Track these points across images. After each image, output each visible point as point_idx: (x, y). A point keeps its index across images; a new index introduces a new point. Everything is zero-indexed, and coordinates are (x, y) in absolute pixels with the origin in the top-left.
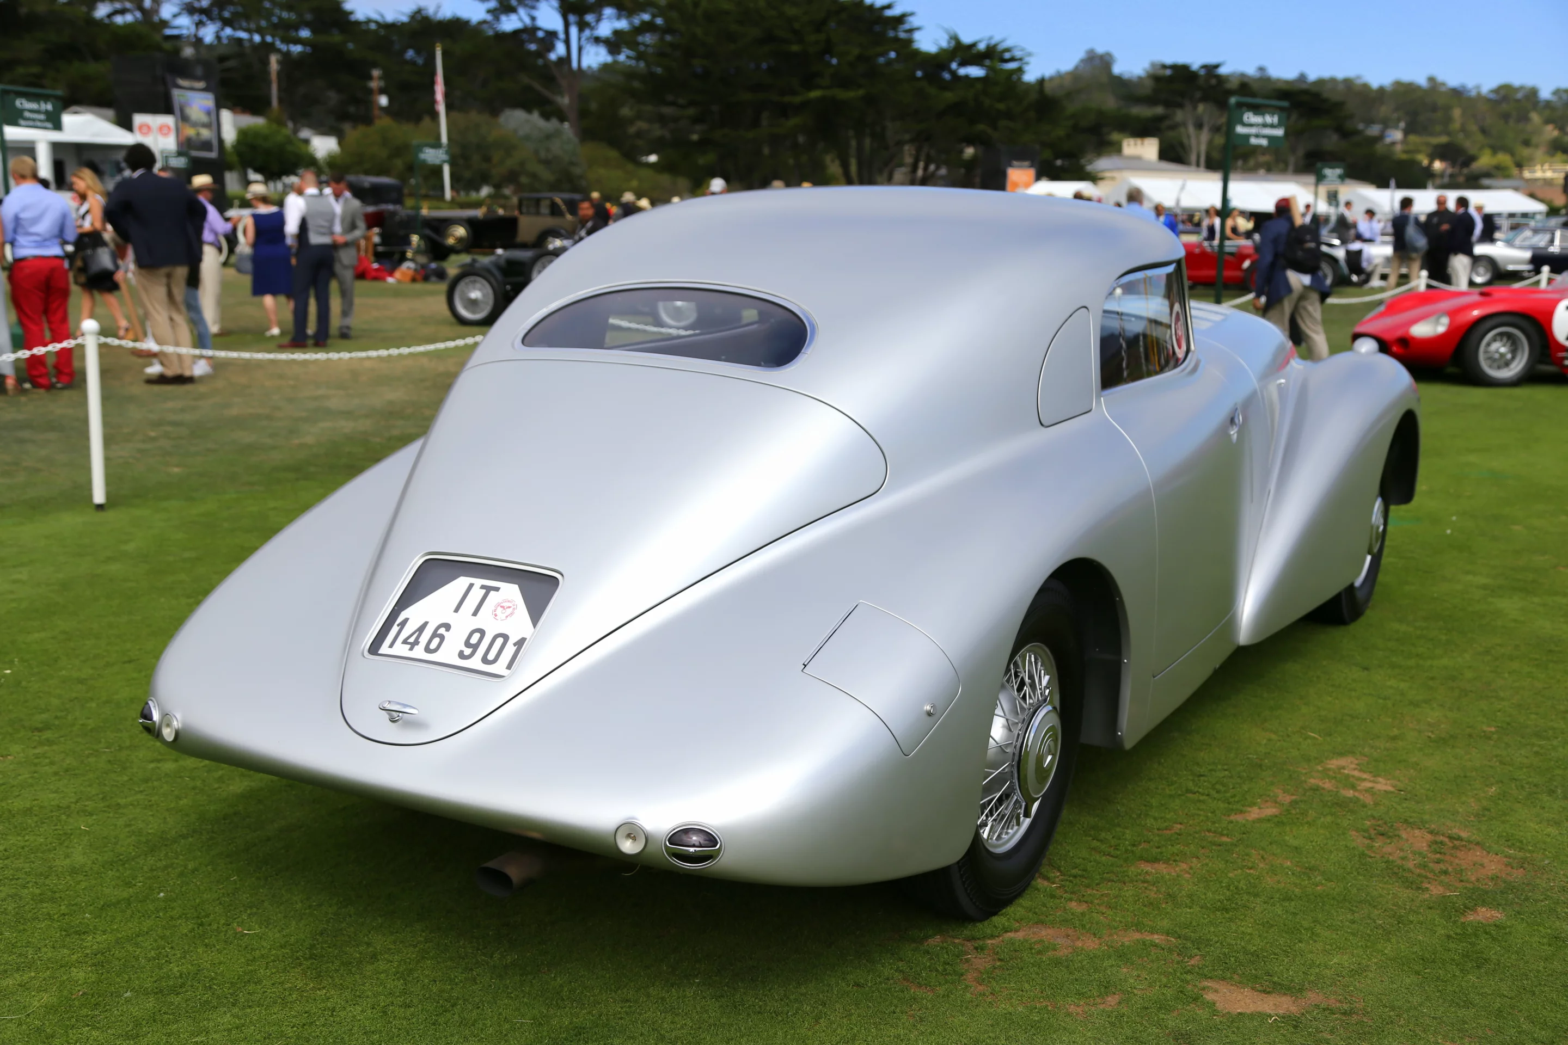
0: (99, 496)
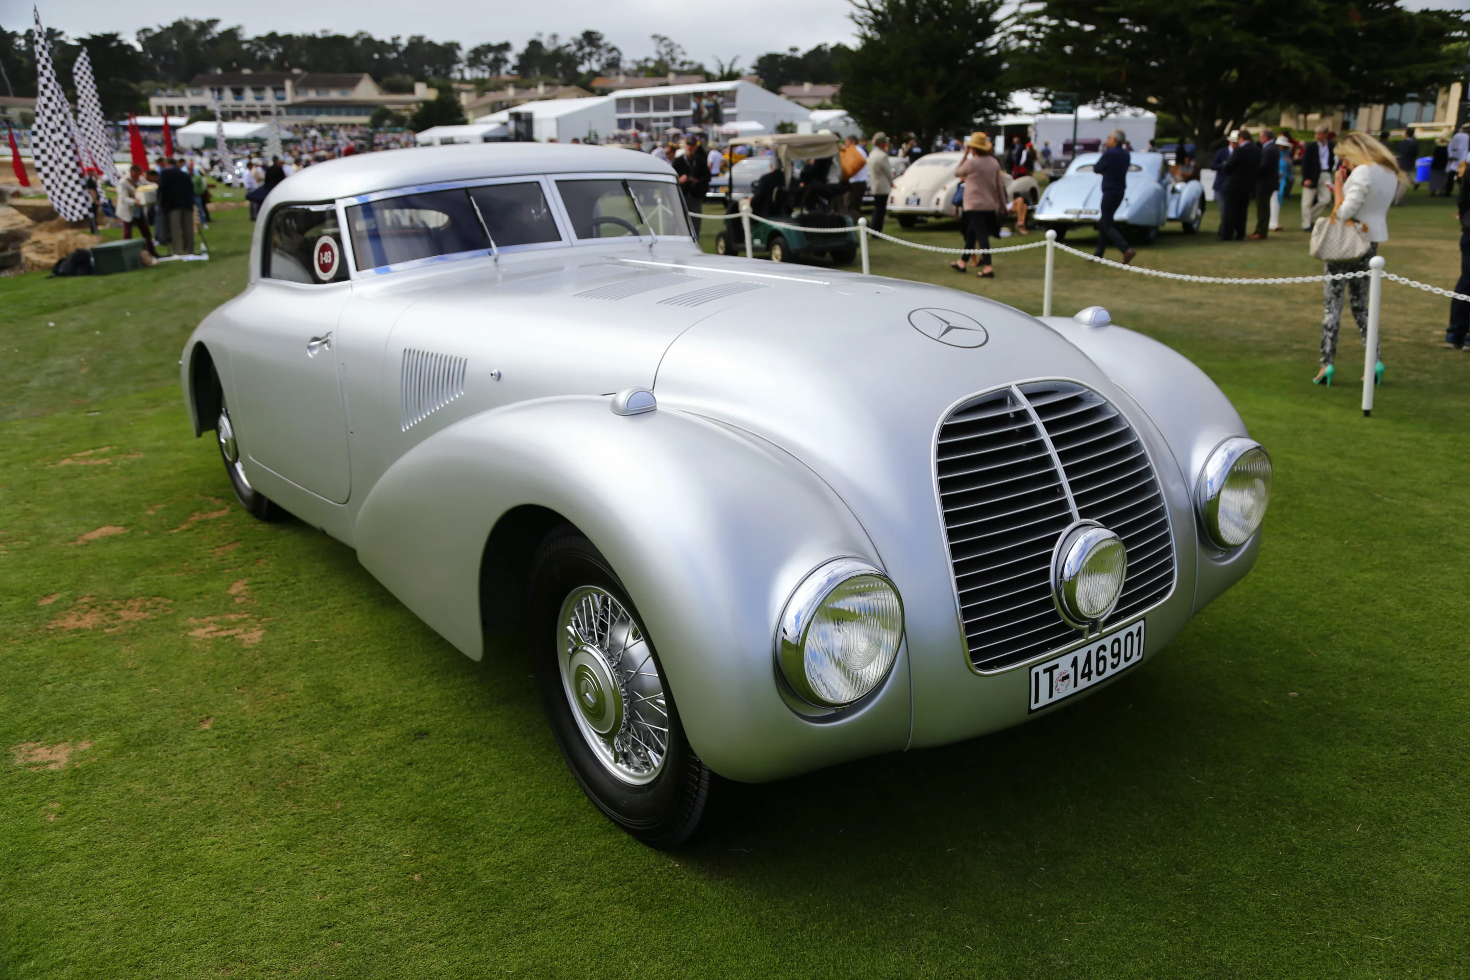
0: (1366, 404)
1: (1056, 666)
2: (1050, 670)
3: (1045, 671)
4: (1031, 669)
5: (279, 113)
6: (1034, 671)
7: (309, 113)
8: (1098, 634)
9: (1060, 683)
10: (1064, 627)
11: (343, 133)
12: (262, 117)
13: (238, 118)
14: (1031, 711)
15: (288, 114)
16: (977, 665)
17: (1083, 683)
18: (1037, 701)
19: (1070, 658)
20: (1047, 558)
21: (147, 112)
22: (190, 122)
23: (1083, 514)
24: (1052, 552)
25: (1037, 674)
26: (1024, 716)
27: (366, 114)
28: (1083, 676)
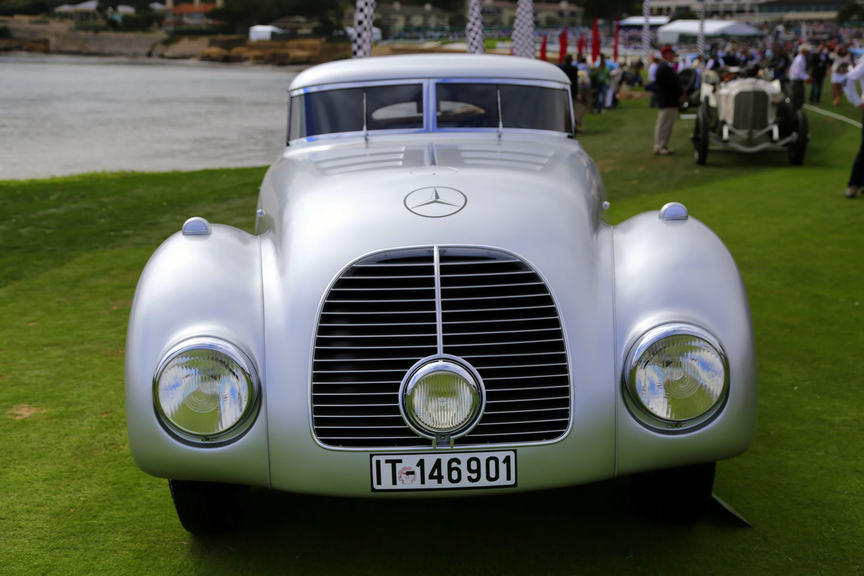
1: (400, 461)
2: (394, 463)
3: (387, 461)
4: (372, 456)
5: (752, 11)
6: (375, 459)
7: (779, 10)
8: (449, 448)
9: (404, 477)
10: (408, 432)
11: (804, 28)
12: (736, 15)
13: (715, 16)
14: (373, 490)
15: (761, 11)
16: (320, 439)
17: (431, 484)
18: (379, 483)
19: (417, 458)
20: (401, 376)
21: (639, 13)
22: (672, 20)
23: (446, 350)
24: (406, 372)
25: (378, 462)
26: (366, 491)
27: (835, 10)
28: (431, 477)
